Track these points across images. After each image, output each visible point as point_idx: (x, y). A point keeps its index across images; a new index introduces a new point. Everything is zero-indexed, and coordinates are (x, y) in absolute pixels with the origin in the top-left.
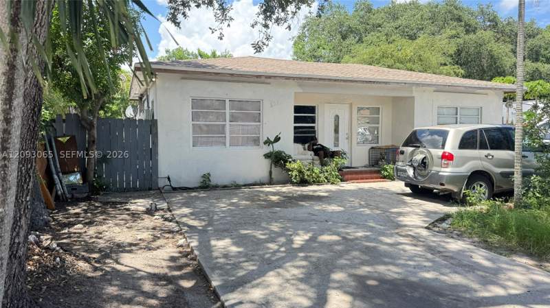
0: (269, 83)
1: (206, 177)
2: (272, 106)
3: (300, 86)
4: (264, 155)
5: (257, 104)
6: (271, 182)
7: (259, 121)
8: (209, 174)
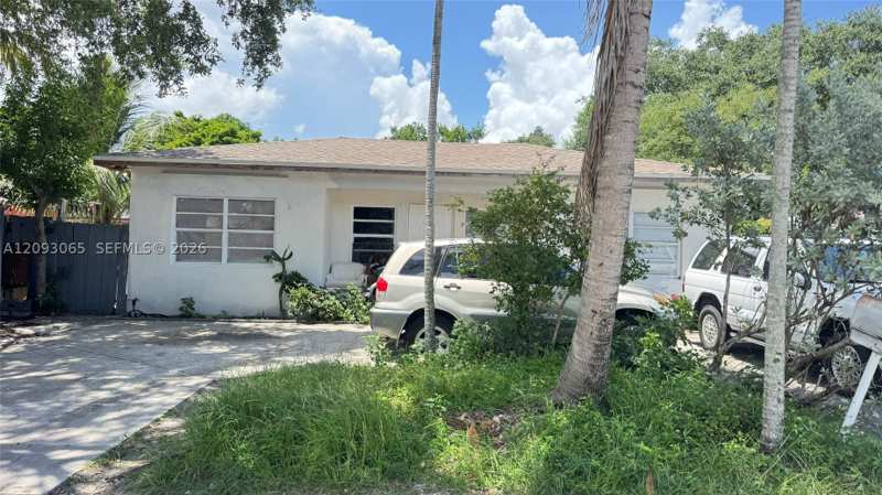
0: (285, 176)
1: (189, 302)
2: (289, 208)
3: (335, 180)
4: (274, 277)
5: (269, 206)
6: (282, 315)
7: (272, 229)
8: (191, 299)
